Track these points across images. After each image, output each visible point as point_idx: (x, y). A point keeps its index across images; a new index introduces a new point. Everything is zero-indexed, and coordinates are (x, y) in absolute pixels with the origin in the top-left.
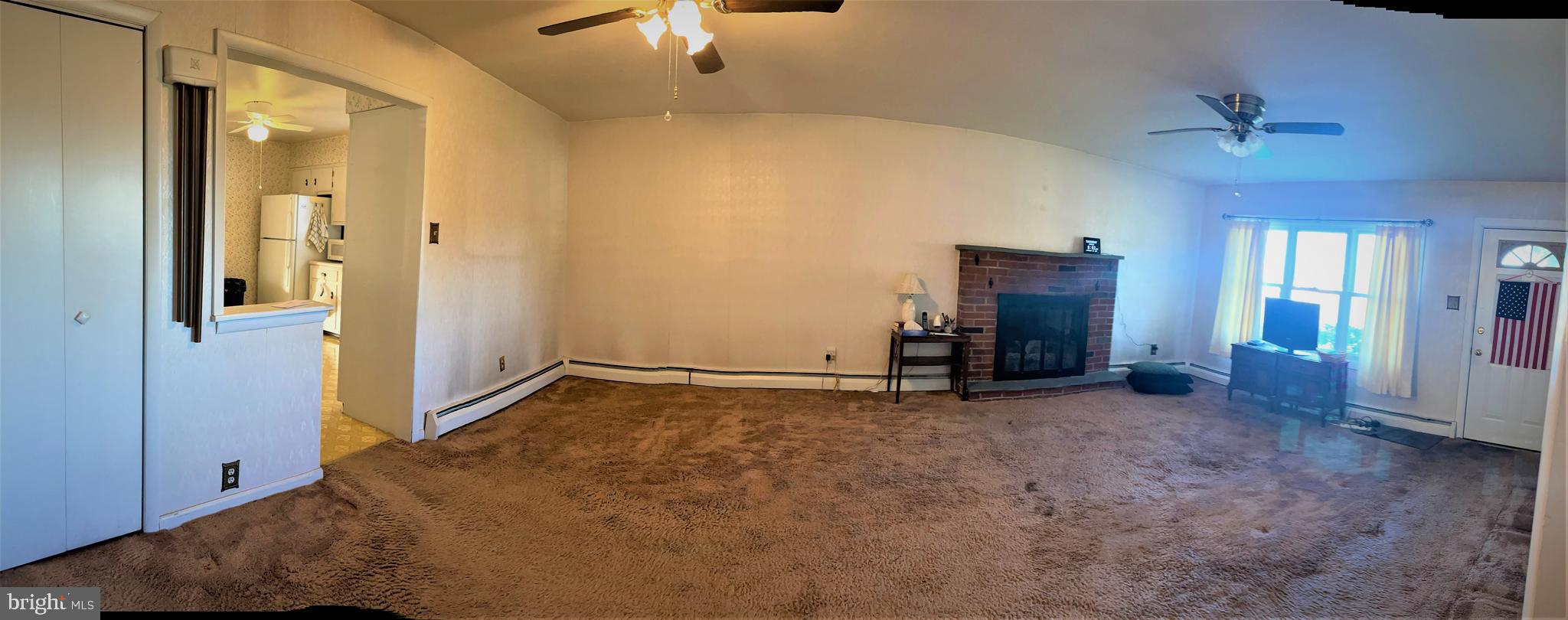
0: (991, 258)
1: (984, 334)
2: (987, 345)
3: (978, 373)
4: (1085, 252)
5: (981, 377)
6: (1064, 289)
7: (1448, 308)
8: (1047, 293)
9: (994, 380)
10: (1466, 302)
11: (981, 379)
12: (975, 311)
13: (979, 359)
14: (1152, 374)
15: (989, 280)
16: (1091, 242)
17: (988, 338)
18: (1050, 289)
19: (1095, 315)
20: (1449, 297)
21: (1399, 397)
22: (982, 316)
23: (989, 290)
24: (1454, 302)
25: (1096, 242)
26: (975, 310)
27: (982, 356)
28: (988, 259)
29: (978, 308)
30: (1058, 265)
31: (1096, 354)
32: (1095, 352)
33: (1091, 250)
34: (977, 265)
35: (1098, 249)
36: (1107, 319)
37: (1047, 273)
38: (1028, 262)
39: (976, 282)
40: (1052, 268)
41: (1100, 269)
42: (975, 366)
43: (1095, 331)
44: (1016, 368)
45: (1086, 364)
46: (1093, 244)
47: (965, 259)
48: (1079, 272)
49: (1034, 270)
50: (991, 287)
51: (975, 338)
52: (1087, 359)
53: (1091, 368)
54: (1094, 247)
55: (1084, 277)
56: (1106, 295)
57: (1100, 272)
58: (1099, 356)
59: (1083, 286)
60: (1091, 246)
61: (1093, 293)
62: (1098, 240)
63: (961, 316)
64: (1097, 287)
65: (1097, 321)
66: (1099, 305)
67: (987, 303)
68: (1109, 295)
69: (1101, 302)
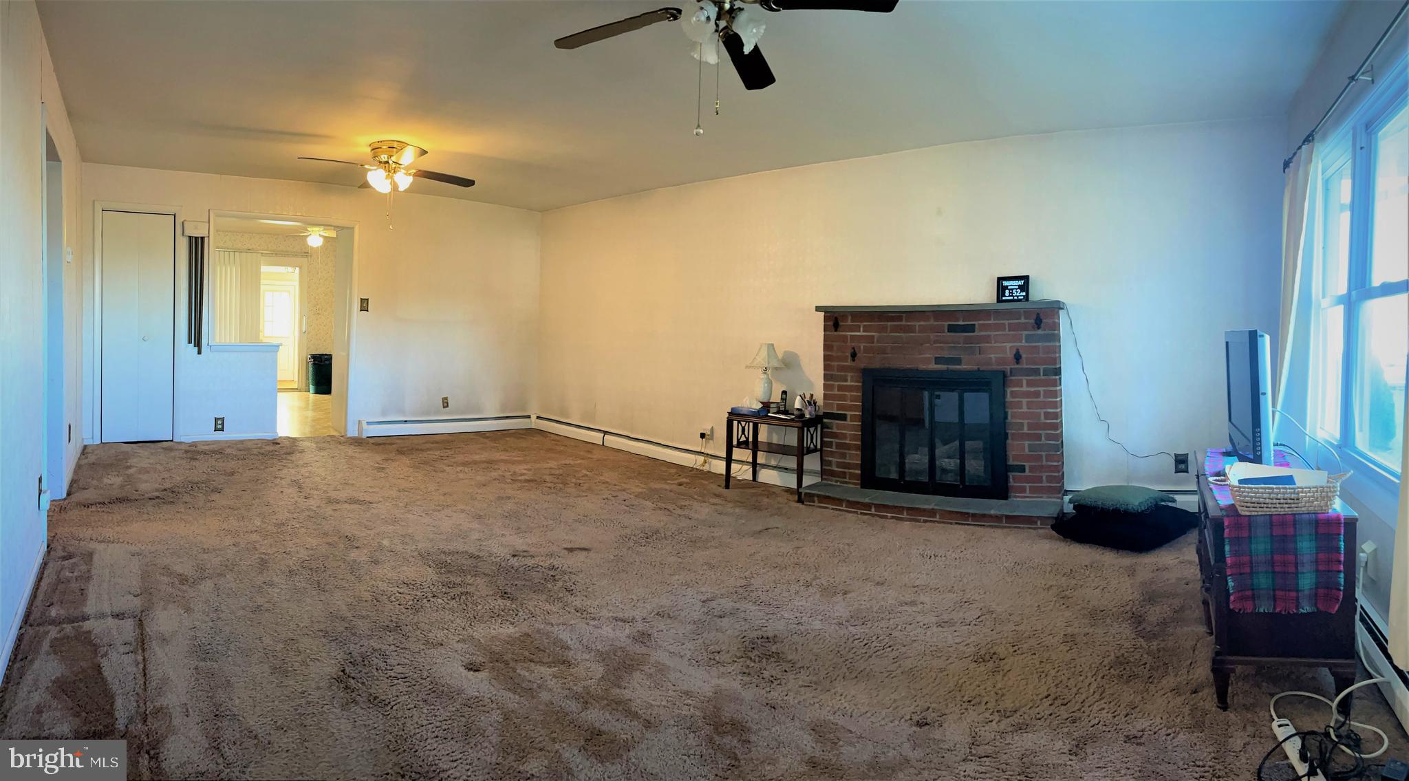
0: (852, 321)
1: (850, 423)
2: (852, 437)
3: (843, 475)
4: (999, 300)
5: (847, 480)
6: (958, 361)
8: (933, 366)
9: (861, 488)
11: (846, 483)
12: (836, 392)
13: (843, 456)
15: (851, 351)
16: (1011, 283)
17: (852, 428)
18: (938, 360)
19: (1019, 405)
22: (844, 398)
23: (853, 364)
25: (1021, 282)
26: (836, 390)
27: (848, 452)
28: (850, 322)
29: (841, 388)
30: (946, 324)
31: (1032, 469)
32: (1027, 465)
33: (1016, 298)
34: (840, 331)
35: (1024, 294)
36: (1045, 413)
37: (932, 337)
38: (903, 323)
39: (839, 354)
40: (938, 330)
41: (1024, 327)
42: (839, 465)
43: (1024, 432)
44: (894, 475)
45: (1012, 483)
46: (1017, 287)
47: (828, 323)
48: (982, 333)
49: (912, 334)
50: (854, 360)
51: (838, 427)
52: (1011, 475)
53: (1023, 490)
54: (1019, 290)
55: (993, 342)
56: (1036, 372)
57: (1020, 332)
58: (1037, 474)
59: (992, 356)
60: (1012, 290)
61: (1011, 369)
62: (1026, 278)
63: (825, 396)
64: (1018, 357)
65: (1024, 416)
66: (1025, 388)
67: (851, 381)
68: (1044, 371)
69: (1029, 384)
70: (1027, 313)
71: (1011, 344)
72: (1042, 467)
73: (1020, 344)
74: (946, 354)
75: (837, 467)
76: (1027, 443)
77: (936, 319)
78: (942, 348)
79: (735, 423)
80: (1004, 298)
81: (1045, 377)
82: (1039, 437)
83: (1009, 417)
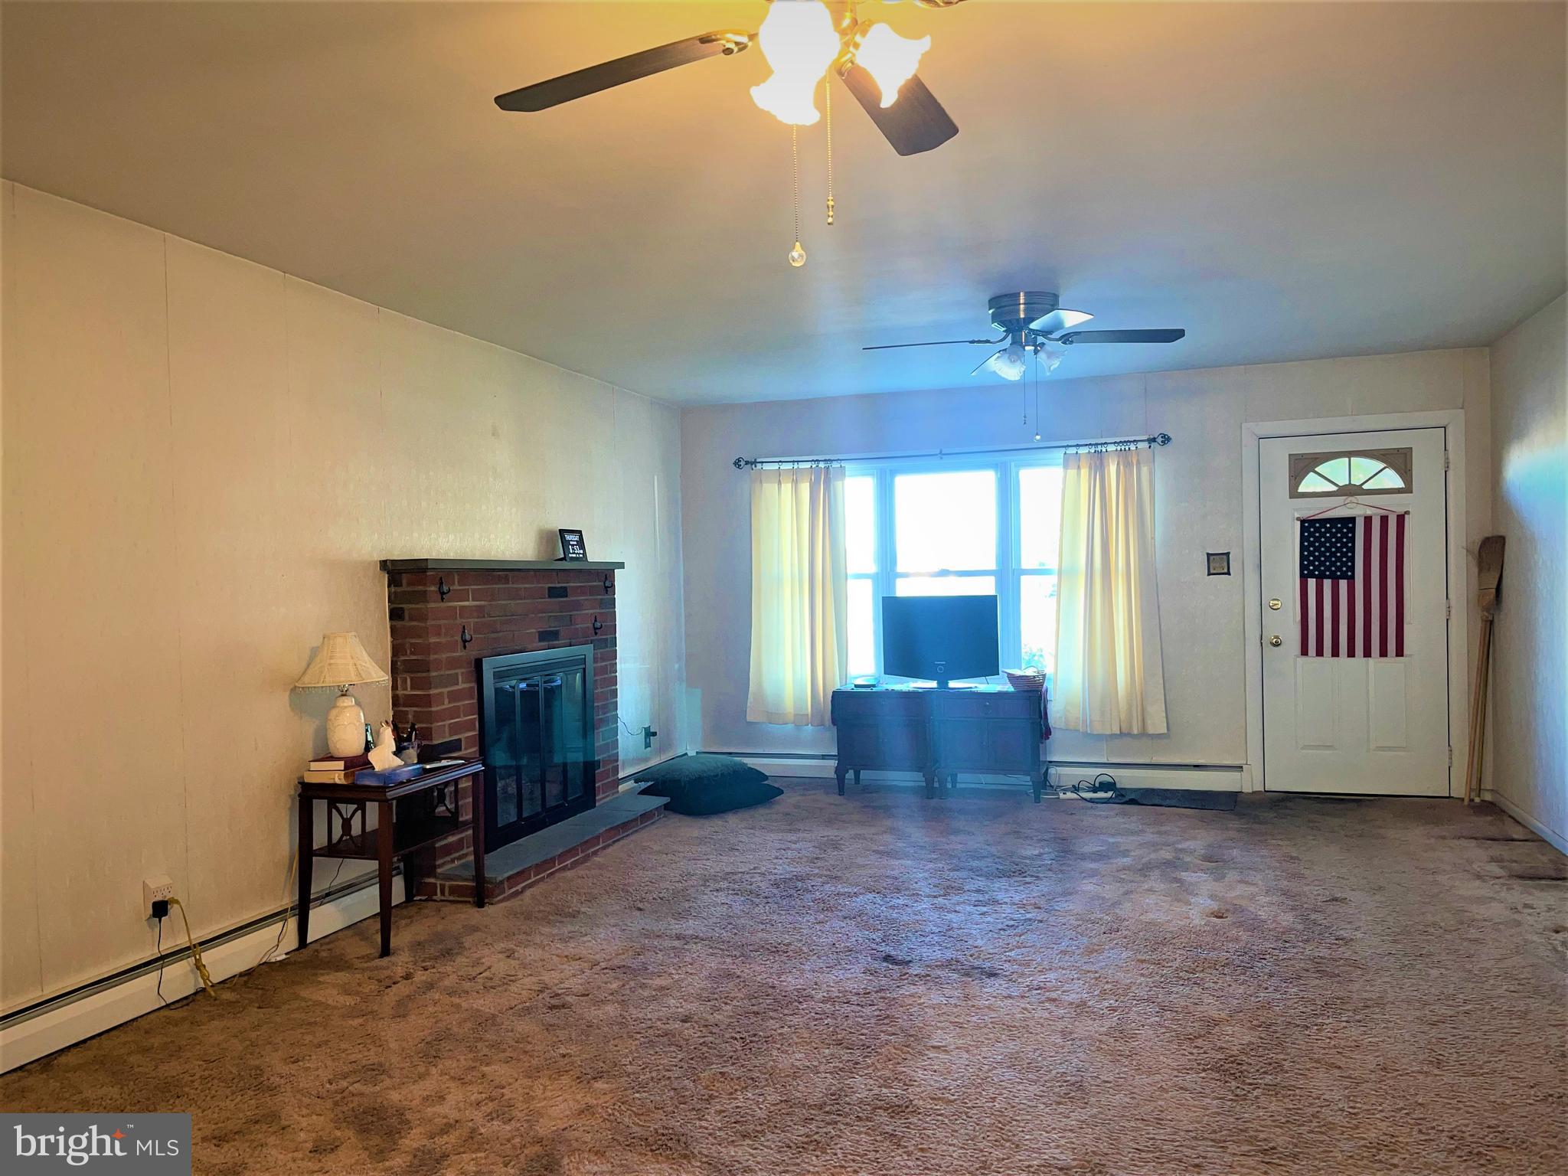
1: (463, 751)
6: (556, 635)
7: (1209, 574)
8: (537, 645)
10: (1242, 560)
12: (446, 705)
15: (461, 630)
18: (541, 637)
20: (1209, 555)
21: (1144, 734)
22: (457, 713)
23: (464, 653)
24: (1219, 563)
26: (446, 702)
28: (456, 586)
29: (451, 697)
30: (547, 586)
31: (604, 762)
32: (601, 759)
33: (578, 556)
34: (447, 602)
35: (582, 552)
36: (610, 691)
38: (510, 585)
39: (448, 639)
40: (541, 594)
41: (598, 590)
43: (600, 717)
44: (513, 817)
45: (596, 783)
47: (432, 588)
48: (572, 599)
49: (520, 601)
50: (465, 648)
52: (596, 773)
55: (580, 609)
56: (606, 643)
57: (596, 597)
58: (607, 767)
59: (579, 626)
61: (591, 640)
62: (580, 534)
64: (596, 627)
66: (599, 663)
67: (463, 682)
68: (610, 641)
69: (602, 658)
70: (599, 574)
71: (592, 611)
72: (610, 757)
73: (597, 611)
74: (547, 627)
77: (538, 580)
78: (544, 619)
80: (570, 555)
82: (608, 722)
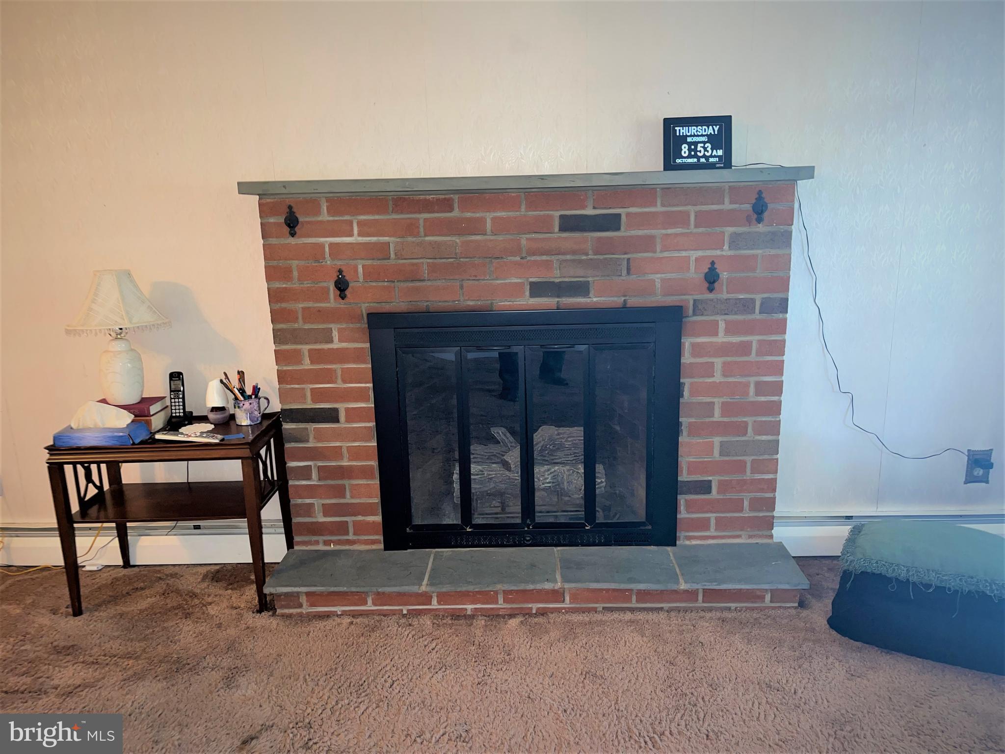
1: (343, 424)
2: (355, 454)
3: (342, 528)
4: (669, 165)
5: (351, 537)
6: (581, 288)
8: (526, 302)
9: (386, 549)
12: (307, 364)
14: (905, 584)
15: (334, 276)
16: (693, 130)
17: (354, 435)
18: (537, 289)
19: (708, 370)
22: (329, 376)
23: (341, 304)
25: (714, 129)
26: (307, 361)
27: (346, 482)
28: (325, 216)
29: (317, 355)
30: (557, 214)
31: (724, 487)
32: (715, 480)
33: (703, 160)
34: (301, 236)
35: (720, 152)
36: (758, 384)
37: (524, 242)
38: (456, 213)
39: (307, 284)
40: (543, 225)
41: (729, 218)
42: (328, 510)
43: (714, 419)
44: (451, 518)
45: (683, 514)
46: (705, 139)
47: (272, 220)
48: (634, 233)
49: (478, 237)
50: (343, 297)
51: (319, 437)
52: (682, 499)
53: (704, 525)
54: (708, 145)
55: (658, 249)
56: (747, 306)
57: (718, 229)
58: (734, 496)
59: (657, 277)
60: (696, 144)
61: (695, 301)
62: (725, 122)
63: (282, 377)
64: (711, 279)
65: (715, 389)
66: (722, 338)
67: (340, 341)
68: (762, 304)
69: (731, 329)
70: (735, 191)
71: (700, 253)
72: (744, 482)
73: (718, 252)
74: (556, 276)
75: (325, 515)
76: (717, 440)
77: (531, 206)
78: (548, 265)
79: (68, 469)
80: (678, 161)
81: (764, 316)
82: (742, 429)
83: (686, 393)
